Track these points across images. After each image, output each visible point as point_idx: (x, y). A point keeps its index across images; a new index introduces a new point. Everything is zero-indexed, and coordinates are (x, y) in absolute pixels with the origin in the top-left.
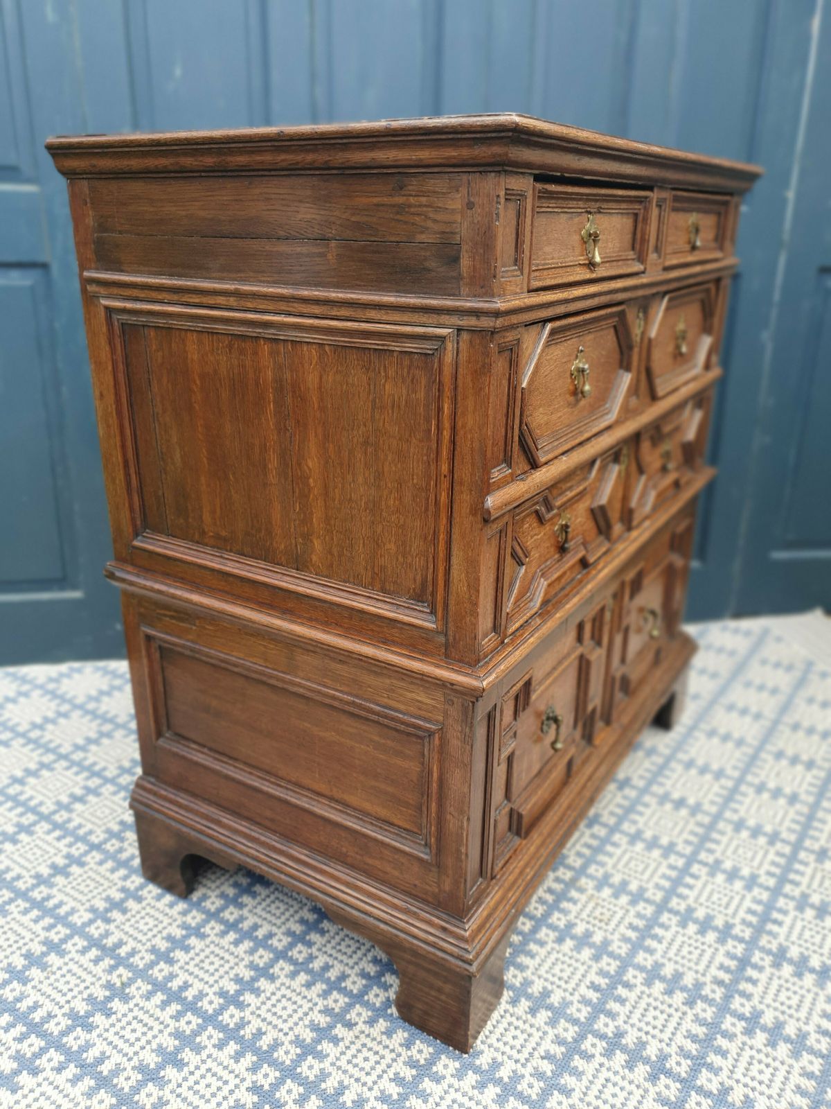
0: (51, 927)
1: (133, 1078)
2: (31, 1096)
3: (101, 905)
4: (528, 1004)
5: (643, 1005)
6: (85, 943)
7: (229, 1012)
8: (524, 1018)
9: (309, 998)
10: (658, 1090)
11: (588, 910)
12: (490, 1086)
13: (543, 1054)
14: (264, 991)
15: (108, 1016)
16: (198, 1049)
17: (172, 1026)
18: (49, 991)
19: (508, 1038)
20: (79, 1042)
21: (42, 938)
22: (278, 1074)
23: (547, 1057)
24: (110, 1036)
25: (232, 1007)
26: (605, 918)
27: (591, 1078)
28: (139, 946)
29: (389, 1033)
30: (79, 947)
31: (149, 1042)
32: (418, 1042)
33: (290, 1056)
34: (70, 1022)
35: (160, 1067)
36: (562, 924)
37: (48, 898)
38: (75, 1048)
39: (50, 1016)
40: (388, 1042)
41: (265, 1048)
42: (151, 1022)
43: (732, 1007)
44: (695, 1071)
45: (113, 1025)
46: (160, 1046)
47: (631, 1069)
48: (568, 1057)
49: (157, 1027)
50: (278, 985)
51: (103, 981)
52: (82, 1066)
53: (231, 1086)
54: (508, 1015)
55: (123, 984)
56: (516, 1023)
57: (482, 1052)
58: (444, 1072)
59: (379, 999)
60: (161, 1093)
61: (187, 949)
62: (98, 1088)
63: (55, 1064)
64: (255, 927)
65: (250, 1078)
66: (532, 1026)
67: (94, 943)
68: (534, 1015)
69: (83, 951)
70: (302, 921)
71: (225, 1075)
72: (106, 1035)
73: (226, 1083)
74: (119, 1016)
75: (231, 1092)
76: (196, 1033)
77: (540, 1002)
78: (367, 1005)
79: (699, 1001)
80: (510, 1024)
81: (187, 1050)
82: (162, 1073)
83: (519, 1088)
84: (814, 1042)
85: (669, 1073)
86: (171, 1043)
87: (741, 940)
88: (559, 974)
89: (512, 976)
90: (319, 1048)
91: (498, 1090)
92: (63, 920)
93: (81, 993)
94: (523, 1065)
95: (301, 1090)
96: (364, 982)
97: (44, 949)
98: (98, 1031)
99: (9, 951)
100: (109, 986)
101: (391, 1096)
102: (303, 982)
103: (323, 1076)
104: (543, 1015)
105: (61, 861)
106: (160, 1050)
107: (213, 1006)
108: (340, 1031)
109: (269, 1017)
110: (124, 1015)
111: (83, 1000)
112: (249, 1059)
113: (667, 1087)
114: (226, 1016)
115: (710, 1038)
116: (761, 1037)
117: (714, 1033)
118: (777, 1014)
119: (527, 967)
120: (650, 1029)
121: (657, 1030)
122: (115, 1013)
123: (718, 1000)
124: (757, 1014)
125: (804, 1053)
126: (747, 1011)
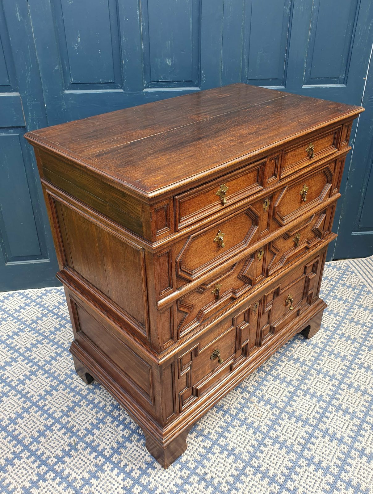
0: (47, 419)
1: (81, 483)
2: (44, 490)
3: (65, 409)
4: (226, 453)
8: (225, 459)
10: (271, 489)
11: (253, 412)
12: (210, 487)
14: (128, 447)
15: (70, 457)
16: (103, 471)
17: (94, 462)
18: (48, 447)
19: (218, 468)
20: (60, 468)
21: (43, 424)
22: (133, 482)
23: (232, 475)
25: (116, 454)
26: (260, 416)
27: (247, 484)
28: (80, 427)
30: (58, 428)
31: (85, 468)
33: (137, 475)
34: (56, 460)
35: (90, 479)
36: (243, 418)
37: (45, 405)
38: (59, 471)
39: (49, 457)
41: (128, 471)
42: (86, 460)
43: (304, 454)
44: (286, 481)
45: (72, 461)
46: (90, 470)
47: (262, 480)
48: (239, 475)
49: (88, 462)
50: (133, 445)
51: (68, 443)
52: (62, 478)
53: (116, 487)
55: (75, 444)
56: (221, 461)
60: (91, 489)
61: (98, 429)
62: (68, 487)
63: (52, 477)
64: (125, 419)
65: (123, 483)
66: (227, 463)
67: (63, 426)
68: (228, 458)
69: (60, 430)
71: (114, 482)
72: (70, 465)
73: (114, 485)
75: (116, 489)
76: (103, 465)
77: (231, 452)
79: (291, 452)
80: (219, 462)
81: (100, 472)
82: (91, 481)
83: (220, 488)
84: (332, 470)
85: (276, 482)
86: (93, 469)
87: (311, 425)
88: (239, 440)
92: (51, 416)
93: (59, 447)
94: (223, 479)
95: (141, 488)
97: (45, 428)
98: (67, 464)
99: (32, 429)
100: (70, 445)
101: (173, 491)
102: (142, 444)
103: (149, 483)
104: (232, 458)
105: (48, 388)
106: (90, 472)
107: (109, 454)
109: (130, 458)
110: (76, 457)
111: (61, 450)
112: (122, 476)
113: (275, 488)
114: (114, 458)
115: (293, 468)
116: (313, 467)
117: (295, 466)
118: (320, 457)
119: (228, 437)
120: (271, 464)
121: (274, 464)
122: (73, 456)
123: (299, 452)
124: (313, 458)
125: (328, 474)
126: (309, 456)
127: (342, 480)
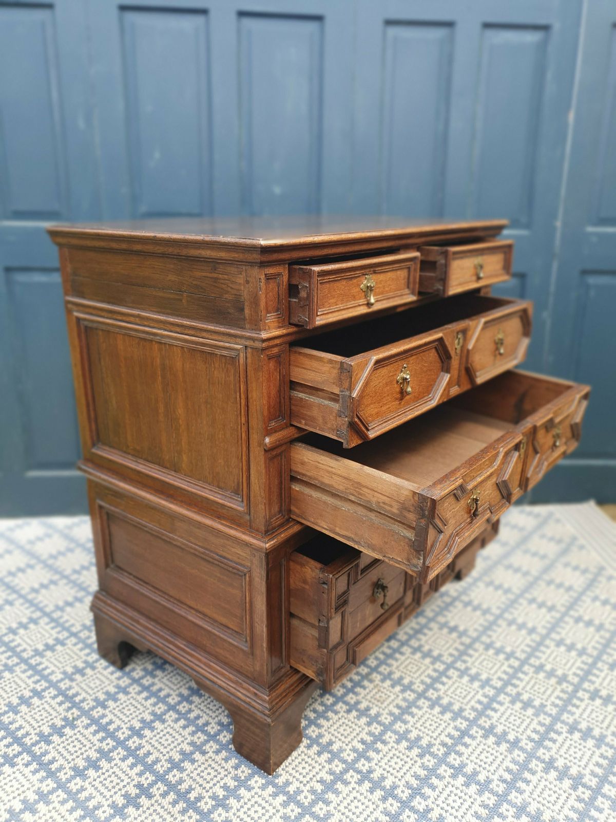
0: (38, 681)
1: (69, 774)
2: (9, 779)
3: (70, 670)
4: (317, 748)
5: (391, 754)
6: (56, 693)
7: (133, 740)
8: (313, 757)
9: (183, 735)
10: (385, 807)
11: (372, 694)
12: (281, 796)
13: (319, 779)
14: (157, 729)
15: (61, 736)
16: (110, 760)
17: (97, 745)
18: (30, 719)
19: (300, 769)
20: (41, 750)
21: (31, 688)
22: (154, 778)
23: (321, 781)
24: (60, 749)
25: (135, 737)
26: (382, 700)
27: (345, 796)
28: (88, 697)
29: (226, 760)
30: (52, 695)
31: (82, 754)
32: (243, 766)
33: (163, 769)
34: (38, 738)
35: (86, 769)
36: (352, 702)
37: (40, 663)
38: (38, 754)
39: (28, 734)
40: (224, 765)
41: (150, 762)
42: (85, 742)
43: (448, 760)
44: (412, 797)
45: (63, 742)
46: (88, 756)
47: (372, 793)
48: (334, 782)
49: (89, 745)
50: (166, 726)
51: (62, 716)
52: (40, 764)
53: (125, 783)
54: (303, 754)
55: (73, 718)
56: (307, 759)
57: (281, 775)
58: (255, 785)
59: (226, 739)
60: (83, 784)
61: (116, 700)
62: (47, 777)
63: (25, 761)
64: (160, 690)
65: (137, 779)
66: (316, 762)
67: (61, 693)
68: (319, 756)
69: (54, 698)
70: (190, 688)
71: (123, 776)
72: (58, 747)
73: (122, 781)
74: (68, 737)
75: (124, 786)
76: (110, 751)
77: (325, 748)
78: (217, 742)
79: (427, 755)
80: (302, 760)
81: (103, 760)
82: (86, 772)
83: (299, 798)
84: (495, 786)
85: (395, 797)
86: (94, 755)
87: (467, 719)
88: (342, 732)
89: (312, 731)
90: (182, 765)
91: (285, 798)
92: (45, 678)
93: (48, 722)
94: (305, 785)
95: (166, 788)
96: (219, 728)
97: (31, 694)
98: (53, 745)
99: (11, 694)
100: (65, 719)
101: (218, 796)
102: (182, 725)
103: (181, 781)
104: (325, 756)
105: (51, 642)
106: (88, 759)
107: (124, 735)
108: (197, 756)
109: (156, 744)
110: (71, 737)
111: (48, 726)
112: (139, 768)
113: (391, 805)
114: (131, 742)
115: (427, 778)
116: (461, 780)
117: (431, 775)
118: (476, 766)
119: (323, 726)
120: (391, 769)
121: (395, 771)
122: (66, 735)
123: (440, 755)
124: (463, 766)
125: (487, 792)
126: (457, 764)
127: (509, 802)
